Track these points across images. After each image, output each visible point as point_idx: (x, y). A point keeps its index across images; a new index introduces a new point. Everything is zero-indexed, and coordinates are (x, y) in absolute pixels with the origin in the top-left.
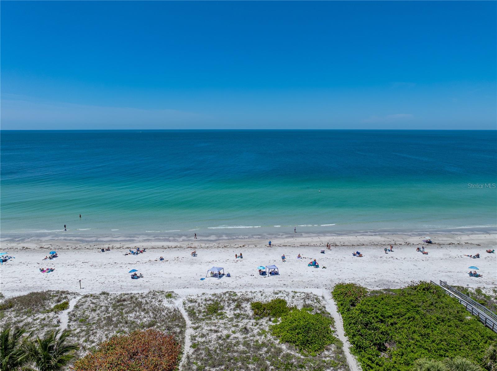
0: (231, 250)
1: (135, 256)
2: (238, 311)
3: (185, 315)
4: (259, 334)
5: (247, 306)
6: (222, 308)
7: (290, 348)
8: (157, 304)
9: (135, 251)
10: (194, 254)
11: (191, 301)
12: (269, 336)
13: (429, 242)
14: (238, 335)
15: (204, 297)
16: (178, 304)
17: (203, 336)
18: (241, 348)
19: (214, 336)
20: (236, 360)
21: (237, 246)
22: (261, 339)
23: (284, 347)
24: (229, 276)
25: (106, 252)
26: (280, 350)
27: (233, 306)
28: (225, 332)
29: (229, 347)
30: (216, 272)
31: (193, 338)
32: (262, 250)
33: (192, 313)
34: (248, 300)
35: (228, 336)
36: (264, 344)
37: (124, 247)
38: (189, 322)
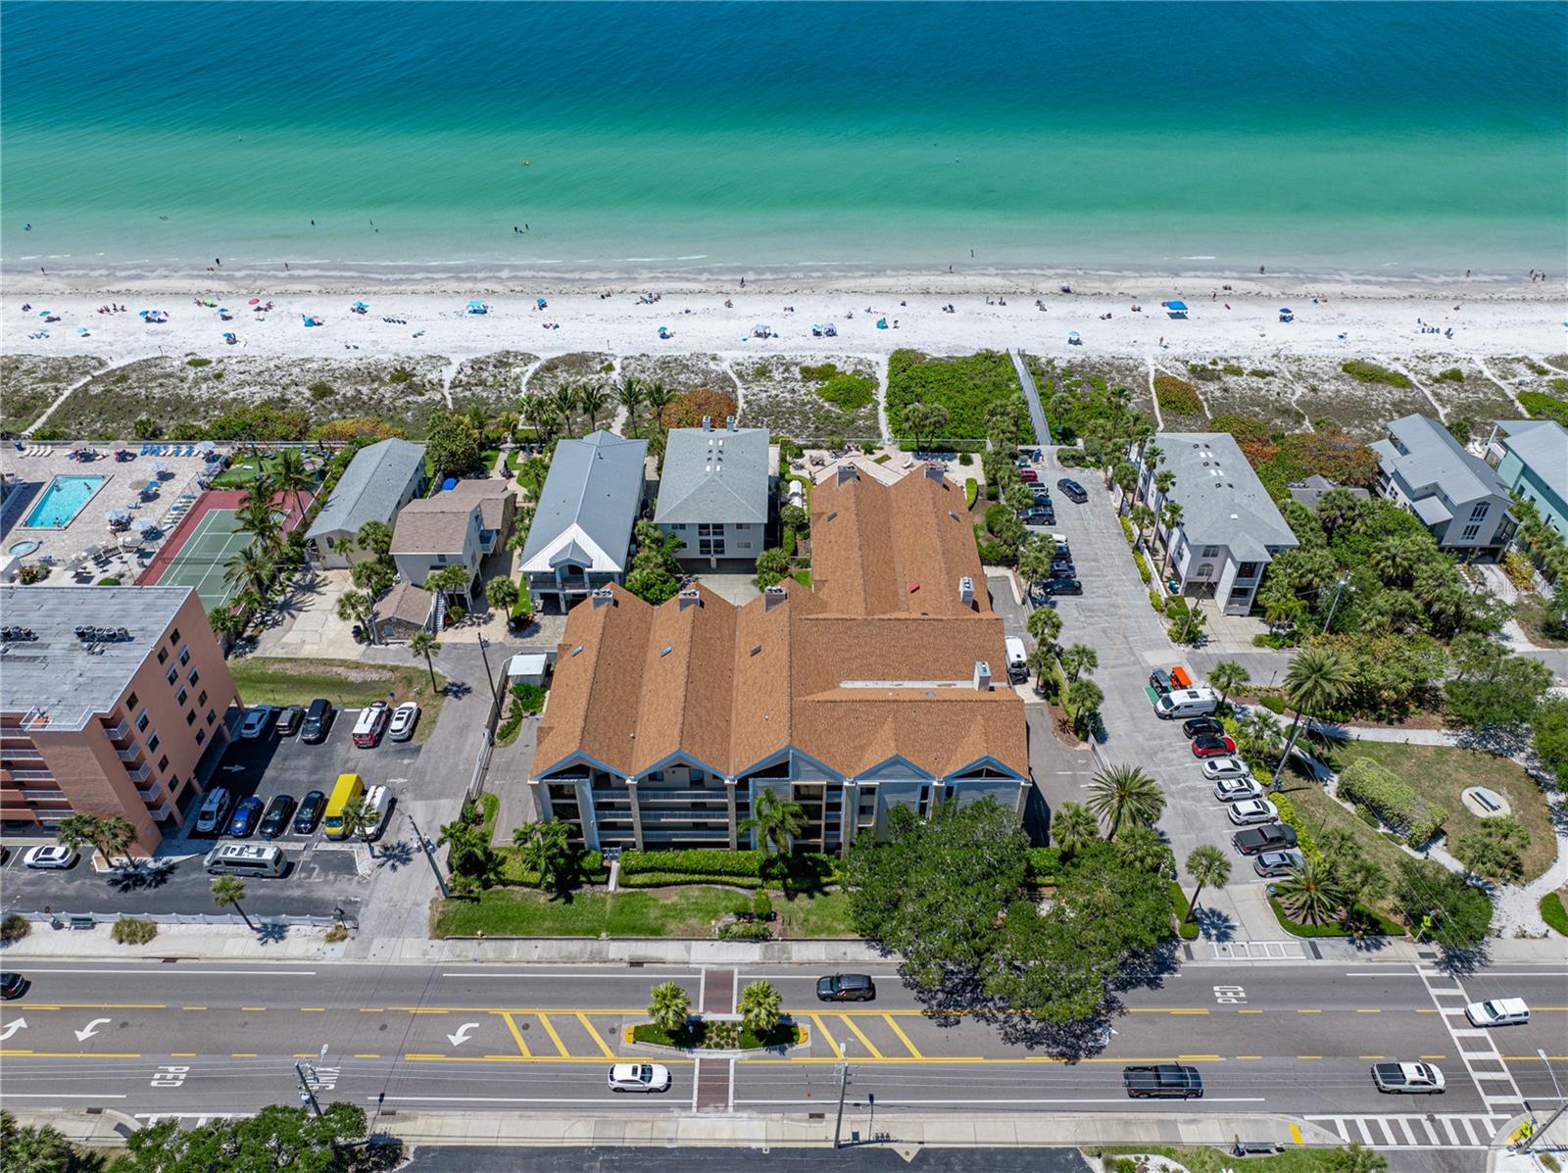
0: (778, 298)
1: (649, 306)
2: (786, 375)
3: (734, 377)
4: (805, 394)
5: (796, 370)
6: (770, 371)
7: (832, 406)
8: (704, 366)
9: (646, 297)
10: (729, 304)
11: (738, 364)
12: (814, 396)
13: (1067, 291)
14: (786, 394)
15: (751, 361)
16: (725, 366)
17: (754, 395)
18: (789, 404)
19: (764, 395)
20: (784, 413)
21: (786, 291)
22: (806, 399)
23: (826, 404)
24: (776, 336)
25: (607, 299)
26: (823, 407)
27: (781, 369)
28: (774, 392)
29: (778, 404)
30: (761, 331)
31: (745, 396)
32: (820, 298)
33: (740, 376)
34: (797, 364)
35: (777, 396)
36: (809, 402)
37: (628, 291)
38: (739, 384)
